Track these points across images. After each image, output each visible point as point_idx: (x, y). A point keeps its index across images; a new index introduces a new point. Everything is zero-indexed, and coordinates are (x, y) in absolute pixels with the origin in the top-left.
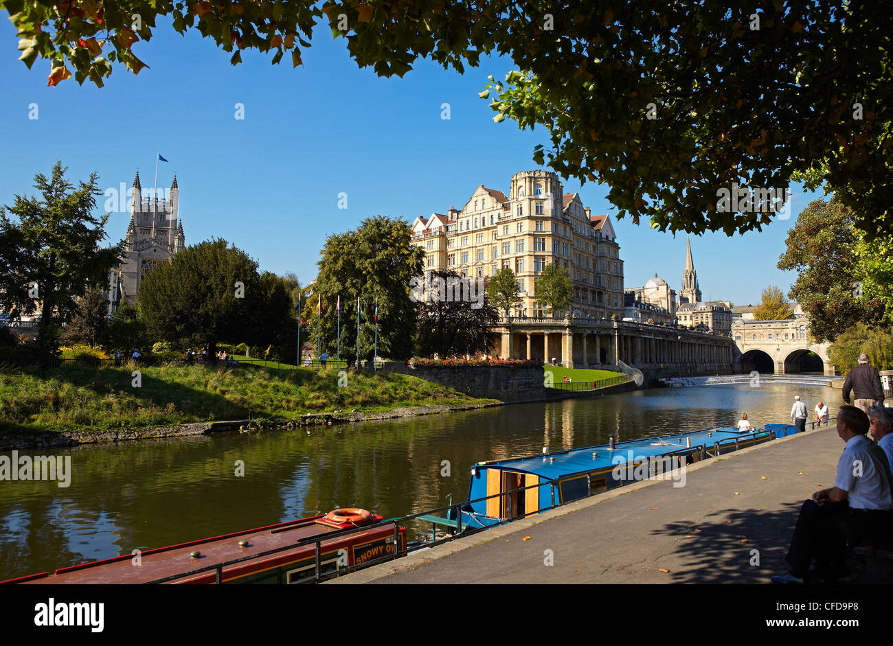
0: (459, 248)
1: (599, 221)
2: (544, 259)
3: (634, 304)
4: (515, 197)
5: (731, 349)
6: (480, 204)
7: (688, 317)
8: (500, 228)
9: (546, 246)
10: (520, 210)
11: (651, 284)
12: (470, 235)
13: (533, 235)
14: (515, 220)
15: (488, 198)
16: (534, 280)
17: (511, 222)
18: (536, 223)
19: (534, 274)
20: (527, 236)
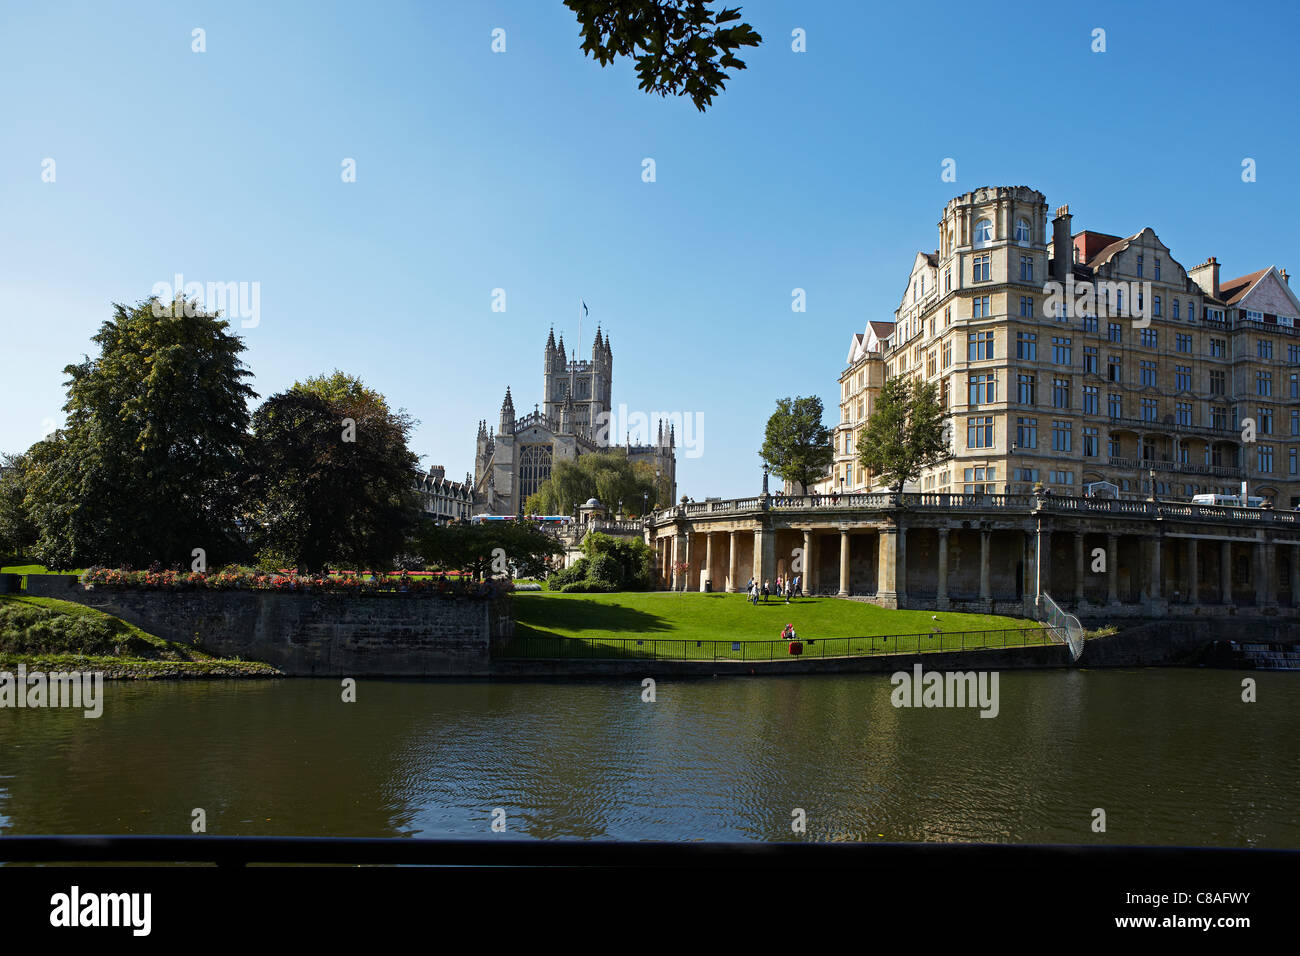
4: (944, 255)
6: (919, 286)
9: (994, 348)
10: (949, 281)
13: (968, 328)
14: (943, 303)
15: (928, 271)
16: (968, 423)
17: (937, 310)
18: (974, 301)
19: (966, 409)
20: (955, 332)
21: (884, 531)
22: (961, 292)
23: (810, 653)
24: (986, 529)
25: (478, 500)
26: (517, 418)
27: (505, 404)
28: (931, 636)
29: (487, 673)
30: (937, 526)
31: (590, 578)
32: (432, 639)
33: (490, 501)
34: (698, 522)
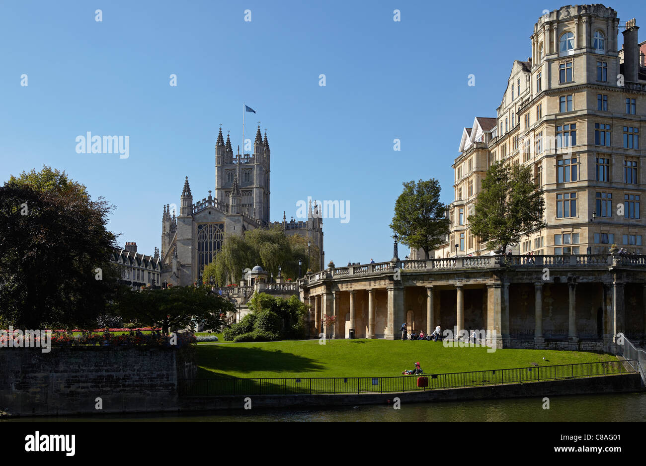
6: (516, 88)
8: (522, 120)
10: (539, 83)
12: (508, 141)
13: (556, 121)
14: (535, 101)
15: (522, 76)
16: (557, 198)
17: (530, 107)
18: (560, 99)
19: (555, 187)
20: (545, 125)
21: (491, 286)
22: (549, 92)
23: (434, 385)
24: (573, 282)
25: (164, 268)
26: (194, 202)
27: (185, 191)
28: (530, 369)
29: (177, 409)
30: (533, 281)
31: (257, 330)
32: (130, 383)
33: (175, 270)
34: (342, 282)
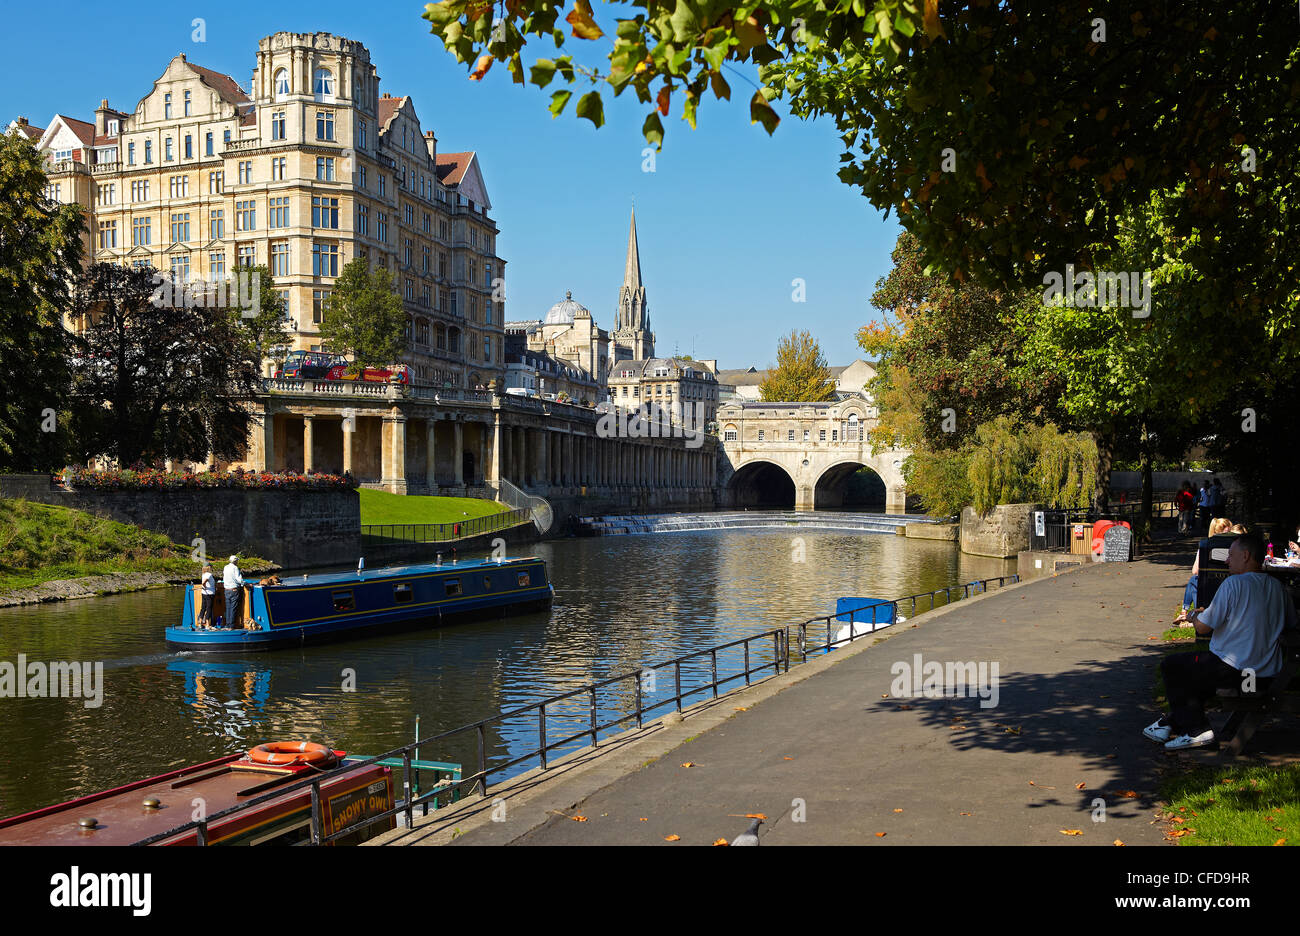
0: (126, 207)
1: (454, 166)
2: (334, 249)
3: (524, 358)
4: (267, 93)
5: (715, 459)
6: (178, 101)
7: (631, 389)
8: (231, 167)
9: (340, 219)
10: (280, 128)
11: (557, 315)
12: (154, 178)
13: (312, 189)
14: (267, 151)
16: (313, 295)
17: (257, 155)
18: (317, 160)
19: (310, 280)
20: (298, 191)
21: (389, 420)
22: (303, 147)
